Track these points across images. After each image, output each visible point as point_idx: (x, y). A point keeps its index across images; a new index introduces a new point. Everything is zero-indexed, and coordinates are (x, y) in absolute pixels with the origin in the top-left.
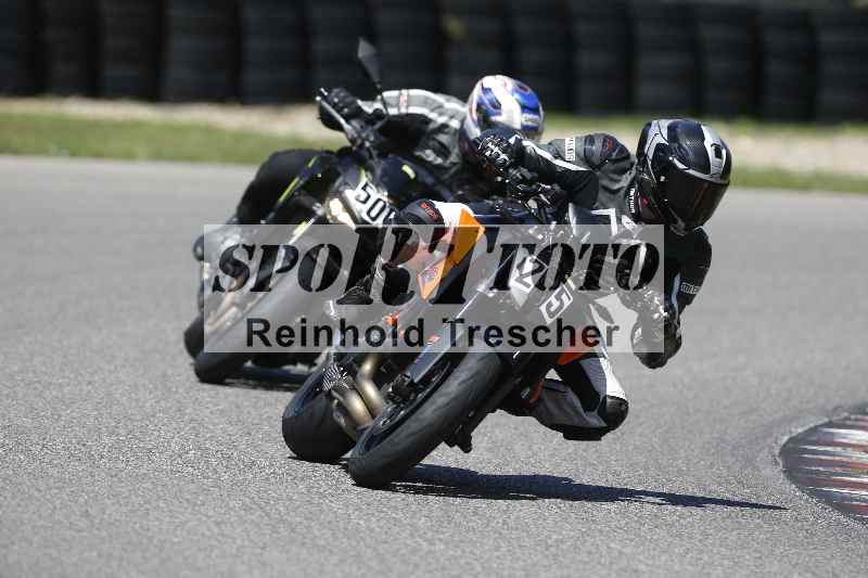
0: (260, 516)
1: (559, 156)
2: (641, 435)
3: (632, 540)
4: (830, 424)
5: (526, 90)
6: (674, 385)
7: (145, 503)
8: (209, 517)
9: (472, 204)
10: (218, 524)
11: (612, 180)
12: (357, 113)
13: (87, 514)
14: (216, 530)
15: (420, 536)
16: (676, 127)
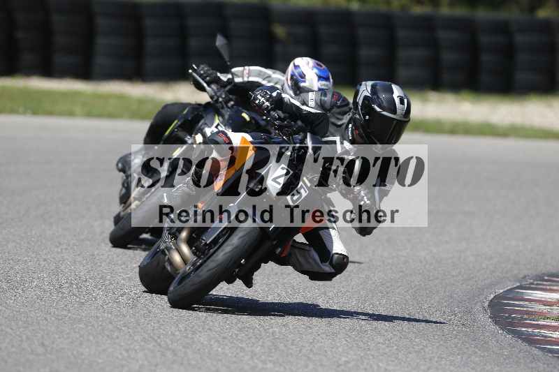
0: (154, 346)
1: (304, 103)
2: (399, 294)
3: (393, 361)
4: (521, 287)
5: (321, 66)
6: (421, 262)
7: (81, 336)
8: (122, 346)
9: (253, 134)
10: (127, 351)
11: (338, 119)
12: (217, 81)
13: (43, 345)
14: (126, 355)
15: (257, 359)
16: (376, 85)
